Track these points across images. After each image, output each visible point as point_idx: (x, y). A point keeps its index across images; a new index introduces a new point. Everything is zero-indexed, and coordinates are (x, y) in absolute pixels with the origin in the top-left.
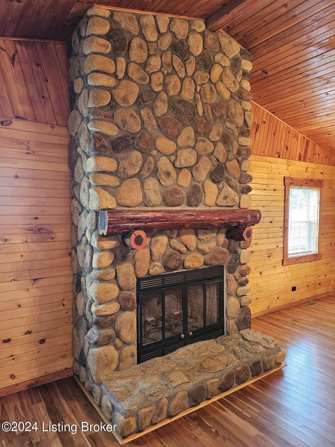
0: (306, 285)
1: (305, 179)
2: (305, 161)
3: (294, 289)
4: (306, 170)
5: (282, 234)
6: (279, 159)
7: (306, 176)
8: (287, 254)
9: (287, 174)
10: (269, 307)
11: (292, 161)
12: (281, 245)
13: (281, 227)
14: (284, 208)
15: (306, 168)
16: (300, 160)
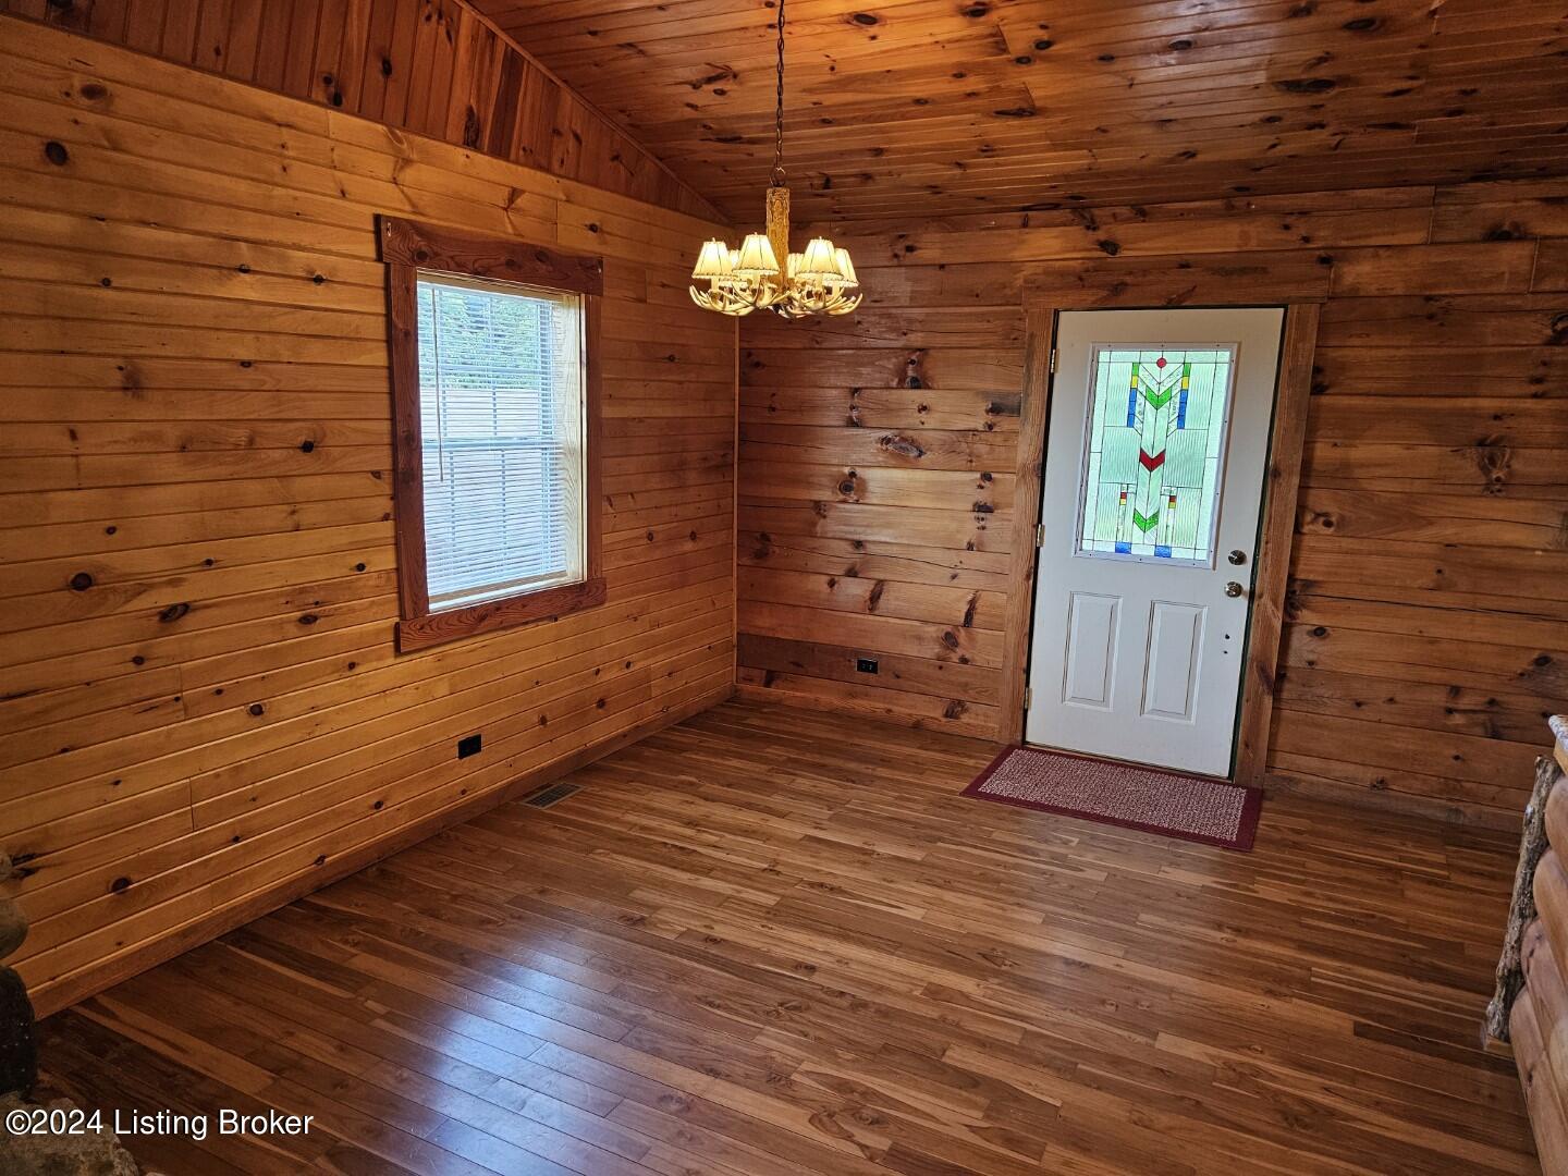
0: (536, 719)
1: (503, 245)
2: (507, 158)
3: (470, 746)
4: (511, 200)
5: (385, 505)
6: (334, 117)
7: (507, 228)
8: (422, 599)
9: (393, 204)
10: (322, 859)
11: (419, 140)
12: (385, 560)
13: (377, 474)
14: (391, 378)
15: (506, 192)
16: (472, 141)
